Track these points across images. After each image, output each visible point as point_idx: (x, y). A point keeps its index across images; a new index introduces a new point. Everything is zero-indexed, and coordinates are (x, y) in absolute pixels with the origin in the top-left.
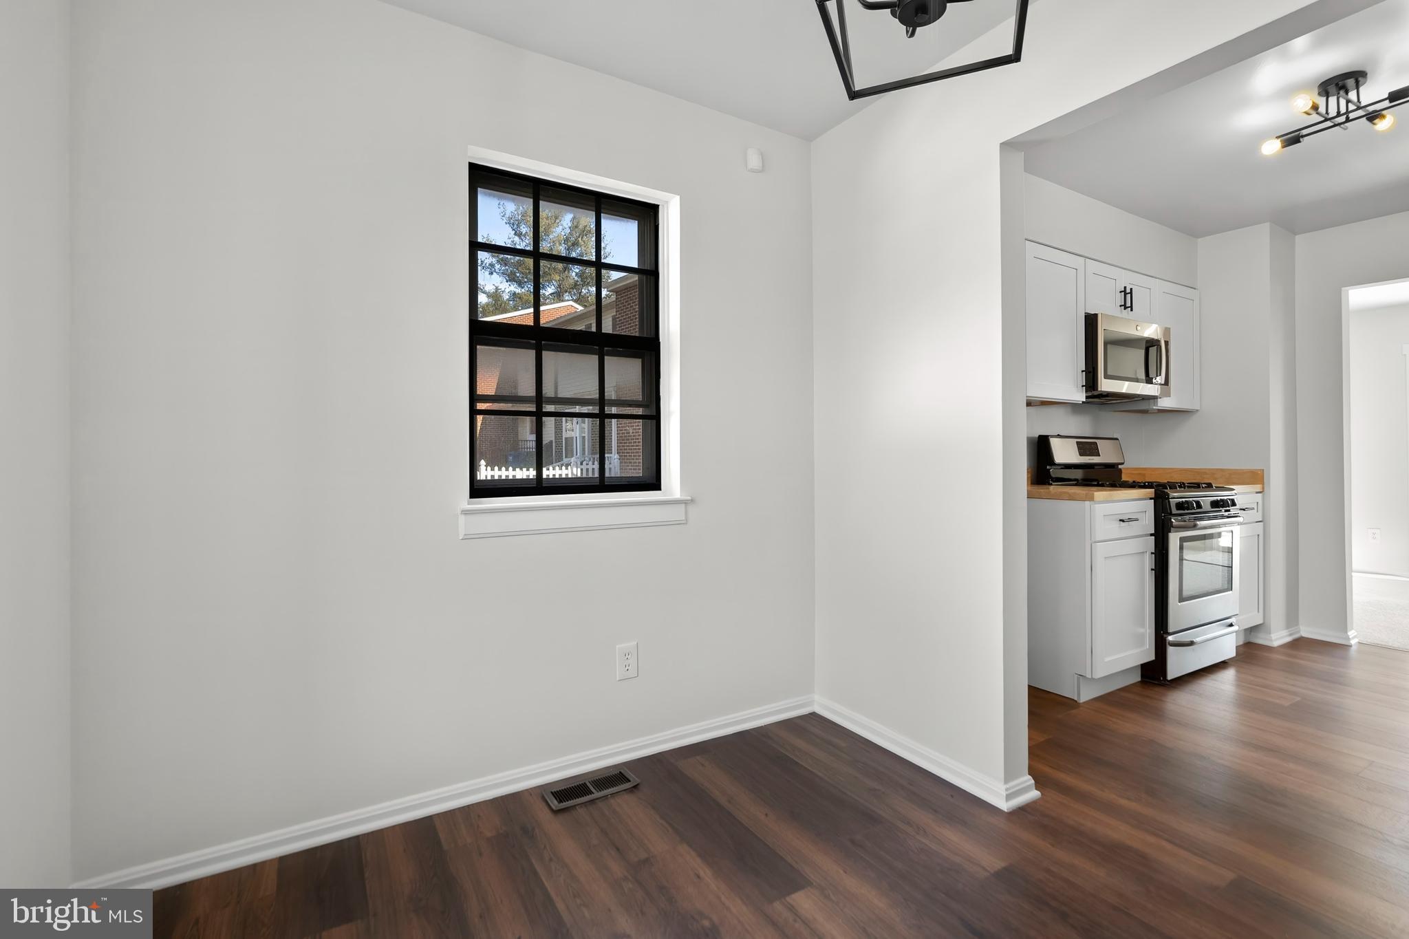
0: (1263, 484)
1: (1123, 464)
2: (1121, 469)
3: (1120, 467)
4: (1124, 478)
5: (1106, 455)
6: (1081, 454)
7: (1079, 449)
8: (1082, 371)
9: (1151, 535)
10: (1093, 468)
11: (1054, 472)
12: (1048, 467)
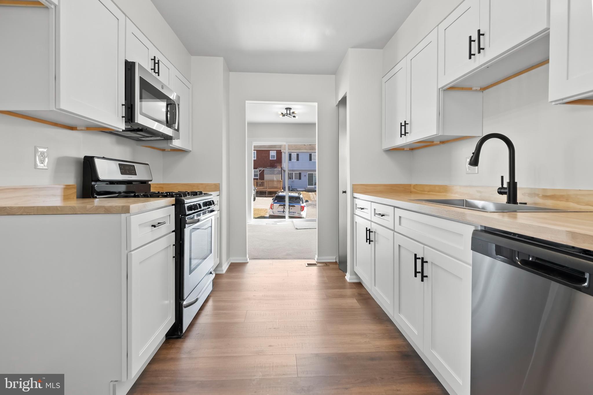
0: (220, 191)
1: (151, 181)
2: (150, 185)
3: (150, 183)
4: (152, 190)
5: (140, 175)
6: (122, 173)
7: (121, 169)
8: (123, 105)
9: (173, 232)
10: (132, 183)
11: (98, 187)
12: (93, 183)
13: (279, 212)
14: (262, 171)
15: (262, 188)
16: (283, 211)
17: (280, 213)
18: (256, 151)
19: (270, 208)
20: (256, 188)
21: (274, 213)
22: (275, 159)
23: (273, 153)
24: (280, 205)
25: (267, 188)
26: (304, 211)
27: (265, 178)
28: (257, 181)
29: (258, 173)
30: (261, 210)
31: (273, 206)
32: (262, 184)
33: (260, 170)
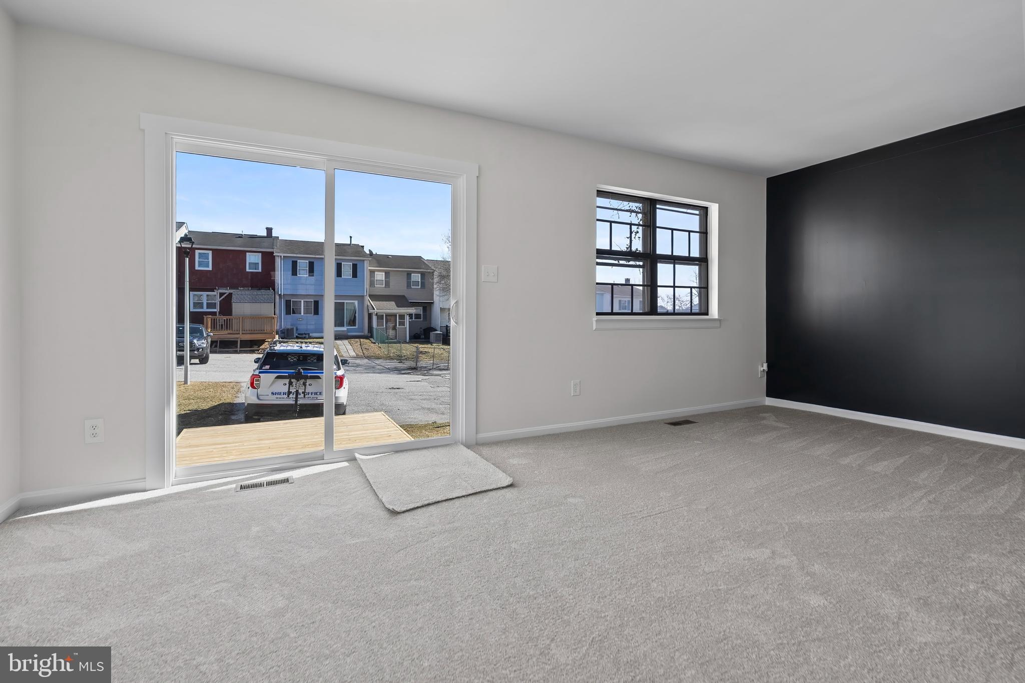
13: (277, 396)
14: (225, 295)
15: (226, 332)
16: (287, 391)
17: (279, 396)
18: (211, 252)
19: (249, 385)
20: (212, 334)
21: (261, 397)
22: (260, 270)
23: (253, 260)
24: (278, 377)
25: (239, 334)
26: (343, 388)
27: (233, 310)
28: (214, 317)
29: (218, 300)
30: (223, 385)
31: (257, 381)
32: (227, 325)
33: (221, 295)
